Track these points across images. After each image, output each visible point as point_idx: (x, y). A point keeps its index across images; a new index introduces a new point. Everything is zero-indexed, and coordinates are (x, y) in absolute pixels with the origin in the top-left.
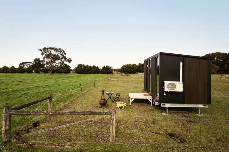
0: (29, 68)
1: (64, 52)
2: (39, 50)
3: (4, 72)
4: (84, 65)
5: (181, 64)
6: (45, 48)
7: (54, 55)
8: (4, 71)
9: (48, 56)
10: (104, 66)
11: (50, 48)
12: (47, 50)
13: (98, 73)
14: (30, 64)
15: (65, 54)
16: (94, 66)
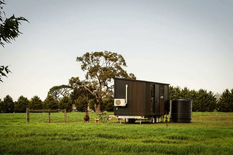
0: (65, 100)
1: (123, 60)
2: (78, 58)
3: (21, 109)
4: (177, 89)
5: (127, 86)
6: (87, 55)
7: (105, 69)
8: (20, 107)
9: (93, 72)
10: (227, 91)
11: (96, 54)
12: (92, 58)
13: (211, 110)
14: (68, 89)
15: (125, 64)
16: (202, 91)
